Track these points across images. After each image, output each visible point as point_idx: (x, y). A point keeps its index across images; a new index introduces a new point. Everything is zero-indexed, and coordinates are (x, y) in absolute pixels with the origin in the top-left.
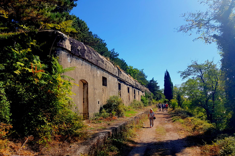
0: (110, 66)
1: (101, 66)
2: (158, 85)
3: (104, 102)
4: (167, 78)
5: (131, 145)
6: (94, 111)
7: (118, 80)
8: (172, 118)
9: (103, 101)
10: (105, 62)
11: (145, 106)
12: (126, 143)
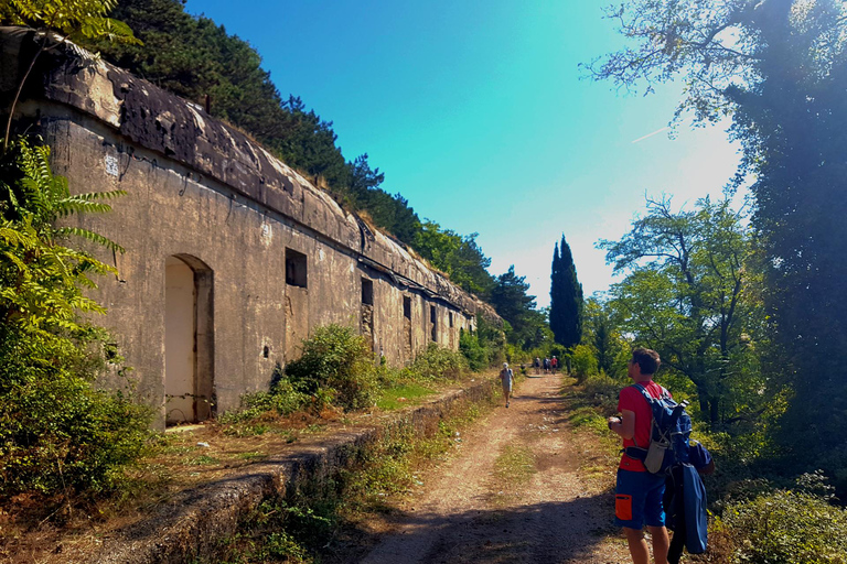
0: (320, 207)
1: (277, 205)
2: (528, 293)
3: (292, 351)
4: (563, 266)
5: (376, 526)
6: (244, 385)
7: (360, 265)
8: (572, 413)
9: (289, 347)
10: (298, 191)
11: (473, 367)
12: (359, 517)
